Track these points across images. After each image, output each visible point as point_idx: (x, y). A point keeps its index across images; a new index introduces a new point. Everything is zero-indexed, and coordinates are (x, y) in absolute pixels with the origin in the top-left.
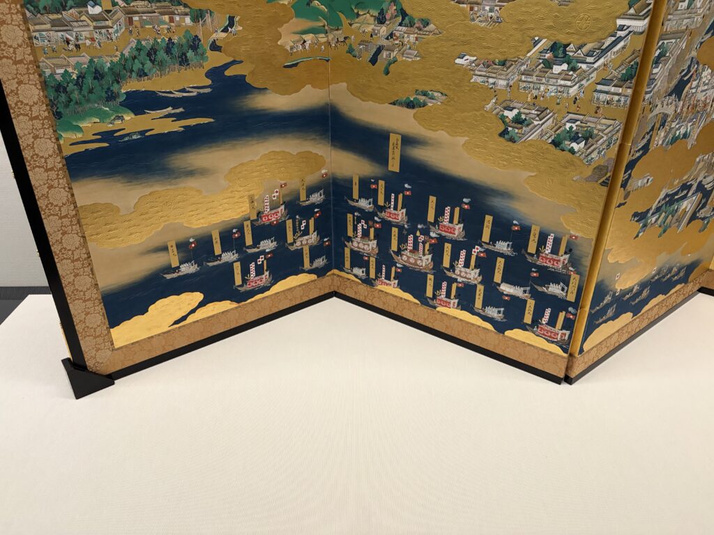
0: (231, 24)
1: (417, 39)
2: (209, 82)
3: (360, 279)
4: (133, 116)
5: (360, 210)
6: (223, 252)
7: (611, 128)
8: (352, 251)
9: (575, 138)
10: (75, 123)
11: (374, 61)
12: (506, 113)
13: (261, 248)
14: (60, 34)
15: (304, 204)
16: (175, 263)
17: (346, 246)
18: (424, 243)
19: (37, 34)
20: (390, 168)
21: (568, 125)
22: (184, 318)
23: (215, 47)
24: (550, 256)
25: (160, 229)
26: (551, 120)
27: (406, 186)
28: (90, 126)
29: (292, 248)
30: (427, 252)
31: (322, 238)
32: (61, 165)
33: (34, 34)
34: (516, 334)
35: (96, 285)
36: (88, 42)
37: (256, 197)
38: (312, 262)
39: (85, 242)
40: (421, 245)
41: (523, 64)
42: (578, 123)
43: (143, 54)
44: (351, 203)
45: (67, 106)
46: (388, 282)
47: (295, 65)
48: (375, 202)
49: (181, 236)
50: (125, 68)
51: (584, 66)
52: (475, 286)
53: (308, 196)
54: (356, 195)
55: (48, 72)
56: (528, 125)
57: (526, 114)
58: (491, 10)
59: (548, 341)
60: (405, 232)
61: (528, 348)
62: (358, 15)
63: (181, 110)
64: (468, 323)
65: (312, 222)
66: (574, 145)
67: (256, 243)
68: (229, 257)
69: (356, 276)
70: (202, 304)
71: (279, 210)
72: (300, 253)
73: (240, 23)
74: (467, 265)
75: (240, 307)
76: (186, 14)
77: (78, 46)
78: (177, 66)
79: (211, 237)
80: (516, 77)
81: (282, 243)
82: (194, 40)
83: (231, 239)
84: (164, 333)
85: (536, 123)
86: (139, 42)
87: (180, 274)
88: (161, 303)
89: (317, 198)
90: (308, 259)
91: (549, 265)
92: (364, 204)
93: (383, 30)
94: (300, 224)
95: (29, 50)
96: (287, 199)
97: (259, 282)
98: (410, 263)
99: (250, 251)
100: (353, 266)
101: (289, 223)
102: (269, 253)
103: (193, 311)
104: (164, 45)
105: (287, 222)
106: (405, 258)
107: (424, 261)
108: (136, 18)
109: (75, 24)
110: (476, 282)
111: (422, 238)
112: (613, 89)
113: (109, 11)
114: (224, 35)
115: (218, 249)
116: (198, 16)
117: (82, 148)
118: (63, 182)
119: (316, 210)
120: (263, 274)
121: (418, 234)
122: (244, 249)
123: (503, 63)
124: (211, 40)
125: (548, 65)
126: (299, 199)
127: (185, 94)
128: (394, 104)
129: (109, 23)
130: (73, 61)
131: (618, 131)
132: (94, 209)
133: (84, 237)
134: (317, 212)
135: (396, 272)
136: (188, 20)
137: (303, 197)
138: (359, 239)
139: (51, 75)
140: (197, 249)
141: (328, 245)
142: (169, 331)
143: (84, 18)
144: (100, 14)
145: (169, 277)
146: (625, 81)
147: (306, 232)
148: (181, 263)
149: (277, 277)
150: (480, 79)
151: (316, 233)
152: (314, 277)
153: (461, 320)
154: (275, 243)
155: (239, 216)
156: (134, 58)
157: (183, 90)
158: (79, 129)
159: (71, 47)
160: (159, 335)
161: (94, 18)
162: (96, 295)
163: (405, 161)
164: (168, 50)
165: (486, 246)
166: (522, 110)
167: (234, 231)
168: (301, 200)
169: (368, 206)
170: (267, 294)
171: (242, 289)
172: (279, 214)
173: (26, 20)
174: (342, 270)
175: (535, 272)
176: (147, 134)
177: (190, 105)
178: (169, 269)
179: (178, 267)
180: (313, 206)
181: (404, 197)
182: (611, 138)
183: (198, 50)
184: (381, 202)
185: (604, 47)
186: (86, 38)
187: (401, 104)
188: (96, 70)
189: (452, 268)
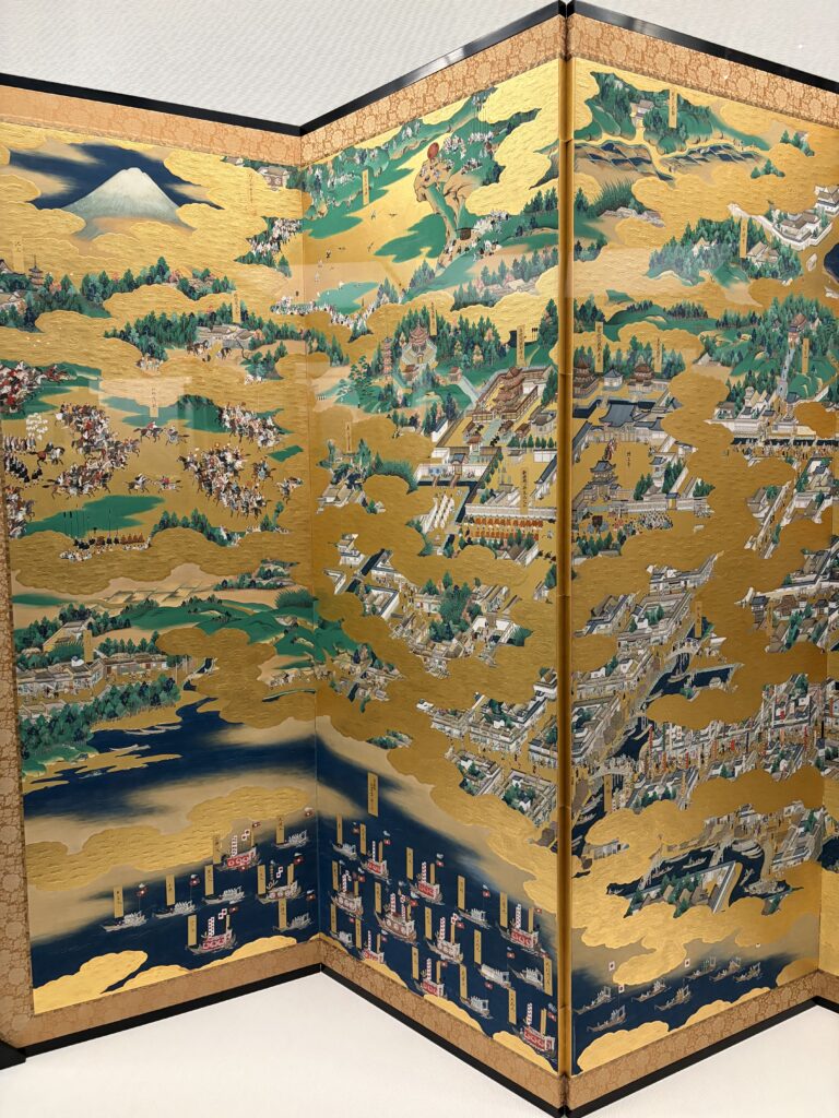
0: (208, 664)
1: (385, 681)
2: (179, 719)
3: (346, 948)
4: (97, 754)
5: (344, 858)
6: (177, 901)
7: (548, 790)
8: (338, 908)
9: (521, 798)
10: (40, 763)
11: (352, 697)
12: (463, 763)
13: (224, 900)
14: (42, 685)
15: (281, 847)
16: (119, 913)
17: (332, 902)
18: (406, 905)
19: (22, 686)
20: (370, 812)
21: (515, 782)
22: (120, 984)
23: (189, 687)
24: (521, 932)
25: (107, 872)
26: (500, 775)
27: (385, 833)
28: (54, 765)
29: (264, 901)
30: (409, 917)
31: (304, 890)
32: (18, 803)
33: (19, 686)
34: (503, 1037)
35: (28, 933)
36: (66, 690)
37: (222, 838)
38: (289, 920)
39: (26, 883)
40: (403, 906)
41: (470, 716)
42: (522, 781)
43: (116, 697)
44: (335, 847)
45: (36, 747)
46: (374, 954)
47: (276, 698)
48: (358, 850)
49: (130, 881)
50: (97, 711)
51: (517, 725)
52: (458, 966)
53: (286, 838)
54: (340, 841)
55: (25, 717)
56: (482, 778)
57: (480, 766)
58: (440, 663)
59: (536, 1050)
60: (387, 890)
61: (519, 1060)
62: (338, 653)
63: (147, 747)
64: (456, 1019)
65: (291, 869)
66: (522, 803)
67: (218, 893)
68: (184, 908)
69: (343, 944)
70: (144, 967)
71: (250, 853)
72: (274, 907)
73: (217, 664)
74: (448, 938)
75: (190, 975)
76: (163, 661)
77: (56, 694)
78: (148, 706)
79: (164, 883)
80: (466, 728)
81: (251, 894)
82: (168, 682)
83: (188, 886)
84: (95, 1001)
85: (488, 776)
86: (114, 687)
87: (124, 926)
88: (96, 961)
89: (297, 840)
90: (285, 917)
91: (522, 944)
92: (347, 850)
93: (358, 669)
94: (276, 870)
95: (12, 700)
96: (260, 841)
97: (218, 943)
98: (394, 930)
99: (209, 902)
100: (339, 930)
101: (261, 870)
102: (233, 906)
103: (132, 976)
104: (138, 688)
105: (259, 868)
106: (389, 922)
107: (407, 929)
108: (114, 667)
109: (57, 676)
110: (458, 961)
111: (403, 899)
112: (543, 751)
113: (89, 664)
114: (200, 675)
115: (171, 899)
116: (174, 661)
117: (41, 786)
118: (17, 820)
119: (297, 855)
120: (225, 932)
121: (400, 893)
122: (203, 899)
123: (455, 713)
124: (186, 680)
125: (490, 720)
126: (275, 841)
127: (152, 732)
128: (370, 742)
129: (89, 673)
130: (49, 707)
131: (554, 793)
132: (42, 848)
133: (25, 878)
134: (298, 857)
135: (382, 942)
136: (164, 666)
137: (280, 838)
138: (343, 894)
139: (28, 720)
140: (147, 898)
141: (313, 900)
142: (100, 1000)
143: (67, 670)
144: (82, 666)
145: (109, 929)
146: (551, 743)
147: (283, 882)
148: (126, 913)
149: (242, 938)
150: (438, 726)
151: (296, 883)
152: (292, 941)
153: (449, 1015)
154: (242, 894)
155: (201, 859)
156: (107, 701)
157: (152, 728)
158: (43, 768)
159: (50, 695)
160: (88, 1003)
161: (75, 670)
162: (24, 945)
163: (383, 805)
164: (141, 693)
165: (463, 915)
166: (477, 762)
167: (193, 876)
168: (278, 842)
169: (352, 854)
170: (228, 960)
171: (196, 951)
172: (249, 858)
173: (14, 675)
174: (328, 934)
175: (511, 952)
176: (109, 771)
177: (156, 742)
178: (112, 920)
179: (122, 918)
180: (293, 849)
181: (384, 845)
182: (550, 800)
183: (172, 691)
184: (363, 850)
185: (529, 709)
186: (65, 687)
187: (375, 743)
188: (69, 713)
189: (434, 940)
